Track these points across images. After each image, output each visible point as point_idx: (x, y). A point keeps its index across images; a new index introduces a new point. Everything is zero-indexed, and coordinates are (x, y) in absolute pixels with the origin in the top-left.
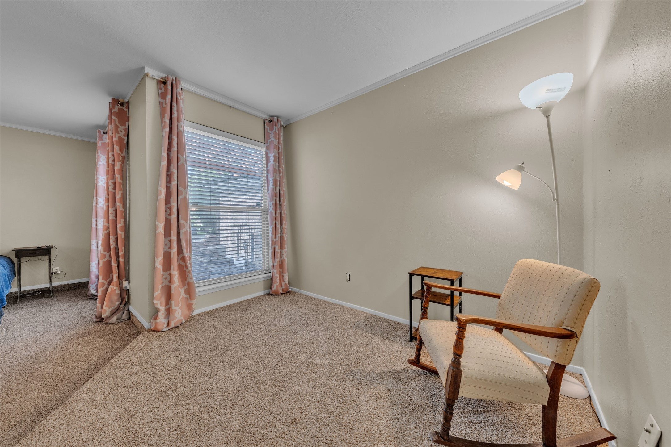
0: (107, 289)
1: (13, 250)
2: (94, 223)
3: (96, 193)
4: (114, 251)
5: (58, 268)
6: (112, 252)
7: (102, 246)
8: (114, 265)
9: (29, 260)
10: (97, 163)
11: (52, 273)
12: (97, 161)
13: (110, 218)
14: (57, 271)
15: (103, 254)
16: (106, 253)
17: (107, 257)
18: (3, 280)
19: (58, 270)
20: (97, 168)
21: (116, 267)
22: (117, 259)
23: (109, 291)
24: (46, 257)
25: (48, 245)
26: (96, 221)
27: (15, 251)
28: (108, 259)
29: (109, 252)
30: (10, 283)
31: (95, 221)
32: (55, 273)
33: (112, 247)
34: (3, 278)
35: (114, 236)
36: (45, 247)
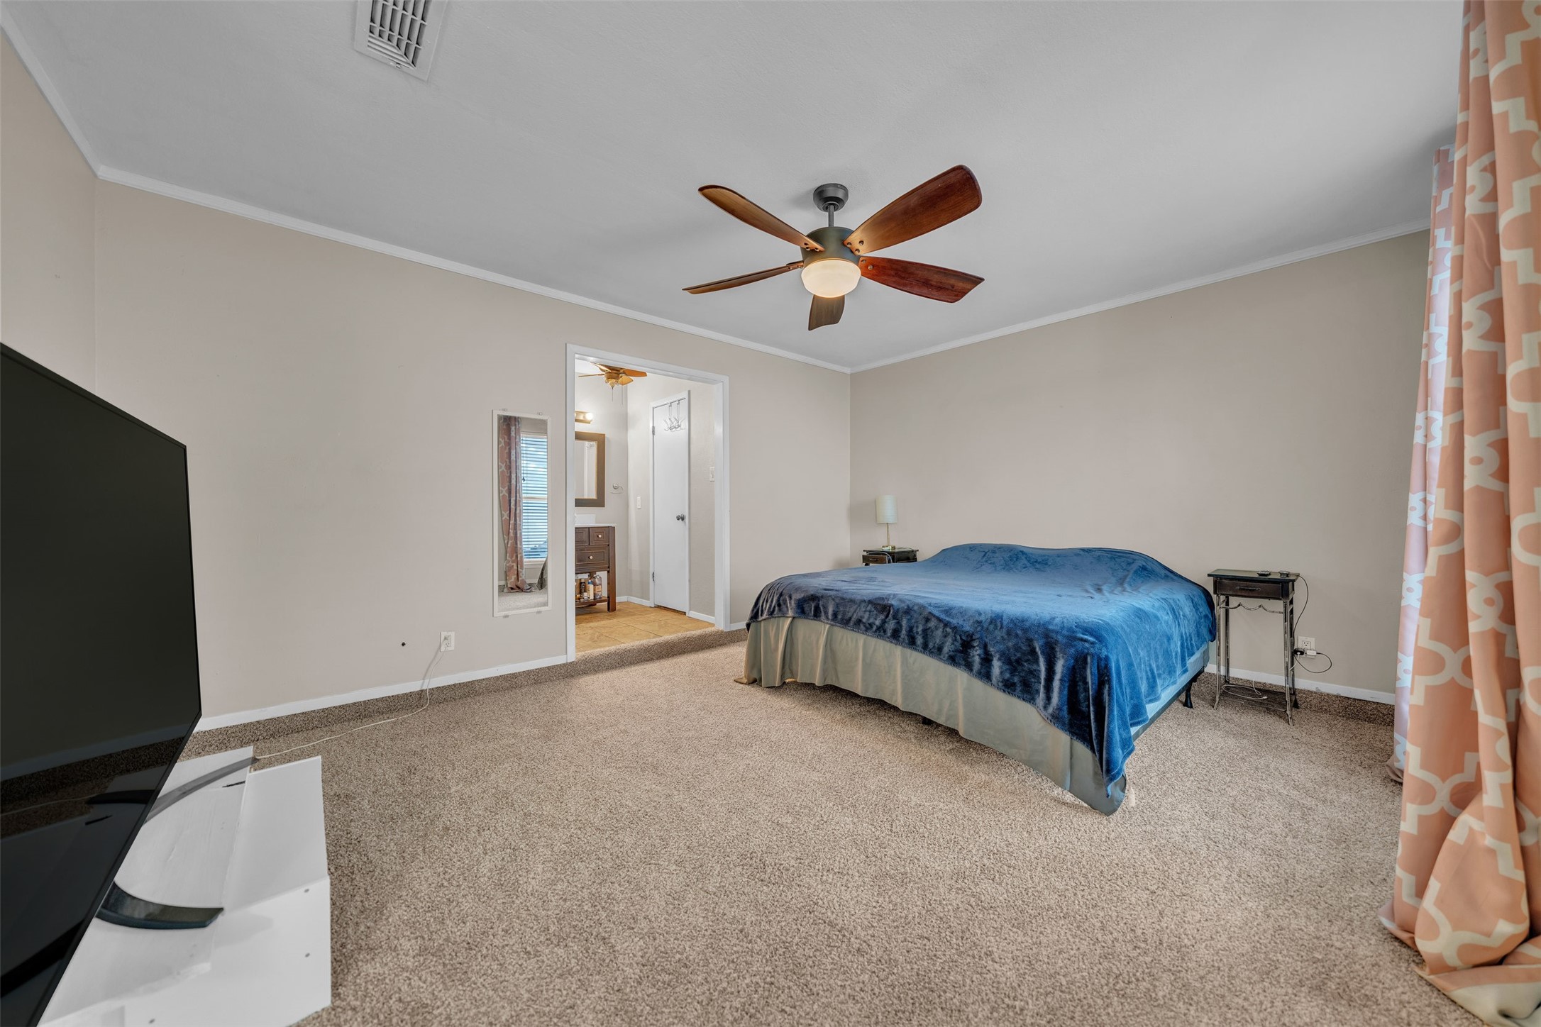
0: (1448, 821)
1: (1209, 575)
2: (1414, 509)
3: (1427, 395)
4: (1491, 648)
5: (1312, 640)
6: (1479, 653)
7: (1424, 613)
8: (1489, 721)
9: (1239, 605)
10: (1431, 280)
11: (1295, 652)
12: (1429, 276)
13: (1468, 484)
14: (1308, 647)
15: (1431, 651)
16: (1443, 649)
17: (1452, 670)
18: (1158, 651)
19: (1313, 647)
20: (1430, 297)
21: (1498, 734)
22: (1511, 694)
23: (1456, 835)
24: (1278, 605)
25: (1285, 570)
26: (1425, 501)
27: (1212, 578)
28: (1453, 678)
29: (1463, 650)
30: (1183, 660)
31: (1422, 504)
32: (1302, 653)
33: (1474, 627)
34: (1161, 645)
35: (1487, 574)
36: (1278, 577)
